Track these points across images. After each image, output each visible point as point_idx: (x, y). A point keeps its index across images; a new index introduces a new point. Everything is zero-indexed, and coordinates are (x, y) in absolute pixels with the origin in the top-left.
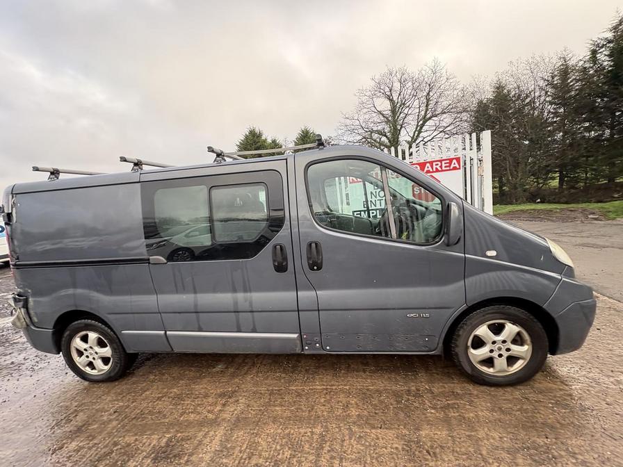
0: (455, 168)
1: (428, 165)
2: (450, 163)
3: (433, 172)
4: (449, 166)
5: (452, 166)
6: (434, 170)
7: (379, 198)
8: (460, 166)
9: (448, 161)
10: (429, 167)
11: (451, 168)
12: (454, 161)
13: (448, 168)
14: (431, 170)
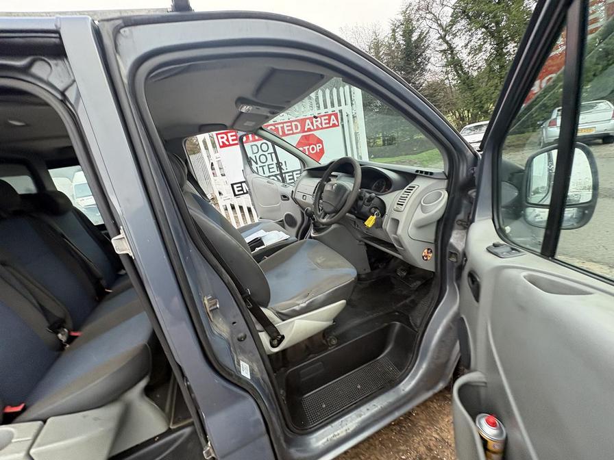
0: (334, 125)
1: (308, 121)
2: (329, 119)
3: (314, 130)
4: (329, 123)
5: (332, 123)
6: (315, 128)
7: (260, 164)
8: (338, 122)
9: (327, 117)
10: (310, 124)
11: (331, 125)
12: (333, 117)
13: (328, 125)
14: (312, 128)
